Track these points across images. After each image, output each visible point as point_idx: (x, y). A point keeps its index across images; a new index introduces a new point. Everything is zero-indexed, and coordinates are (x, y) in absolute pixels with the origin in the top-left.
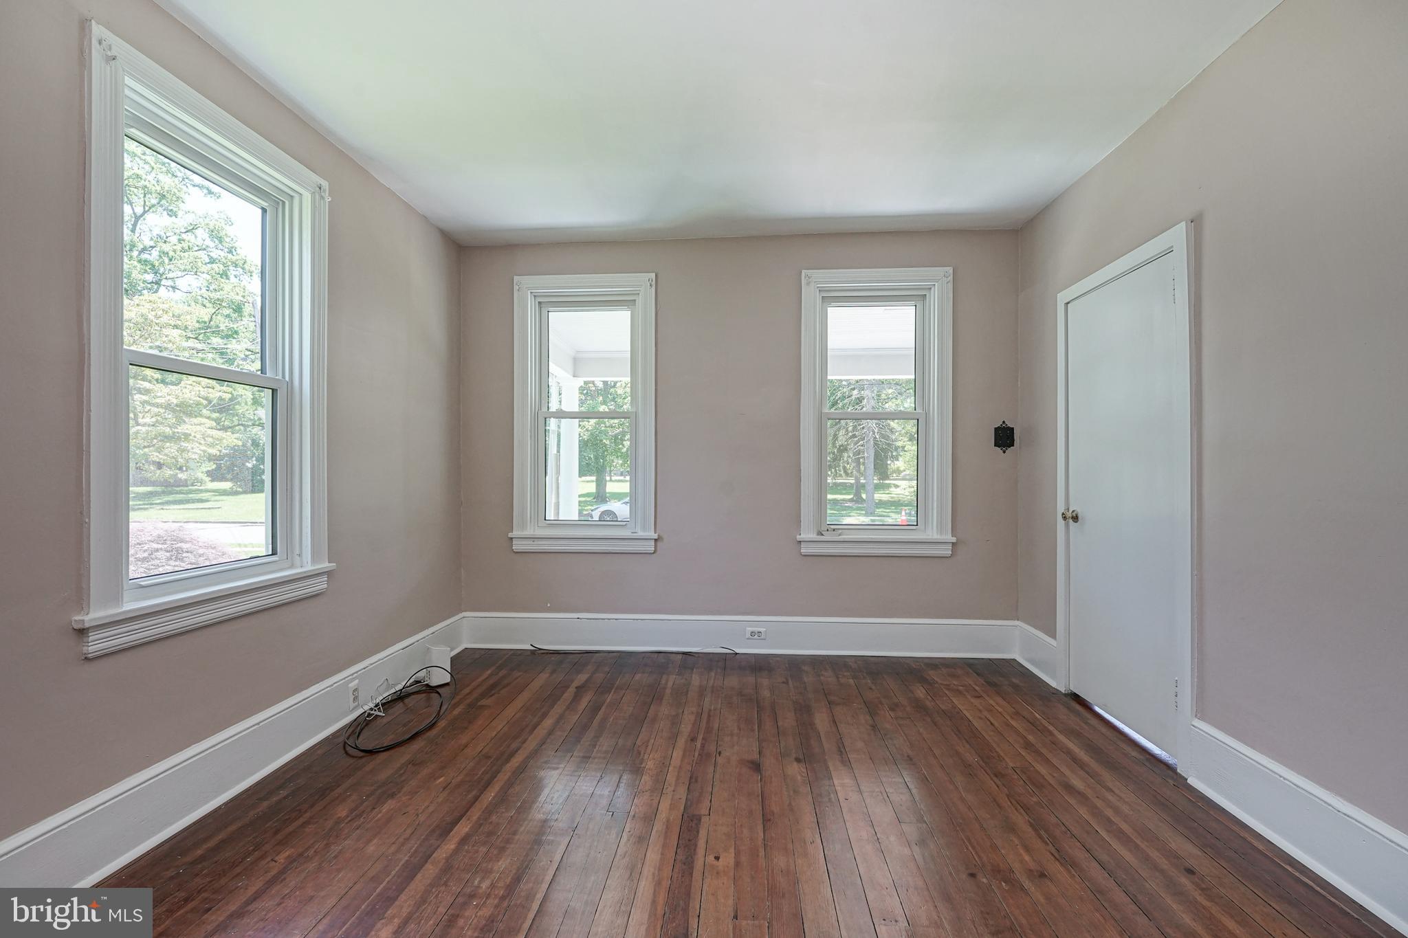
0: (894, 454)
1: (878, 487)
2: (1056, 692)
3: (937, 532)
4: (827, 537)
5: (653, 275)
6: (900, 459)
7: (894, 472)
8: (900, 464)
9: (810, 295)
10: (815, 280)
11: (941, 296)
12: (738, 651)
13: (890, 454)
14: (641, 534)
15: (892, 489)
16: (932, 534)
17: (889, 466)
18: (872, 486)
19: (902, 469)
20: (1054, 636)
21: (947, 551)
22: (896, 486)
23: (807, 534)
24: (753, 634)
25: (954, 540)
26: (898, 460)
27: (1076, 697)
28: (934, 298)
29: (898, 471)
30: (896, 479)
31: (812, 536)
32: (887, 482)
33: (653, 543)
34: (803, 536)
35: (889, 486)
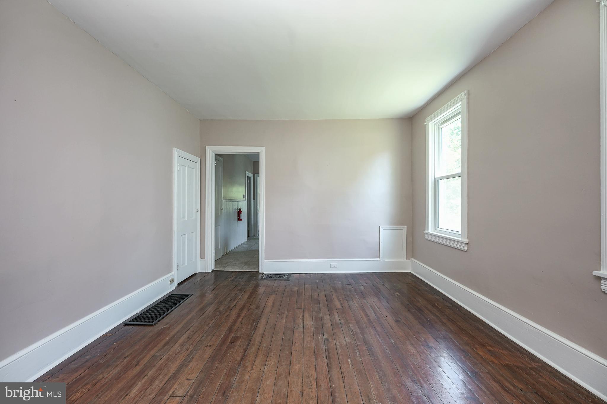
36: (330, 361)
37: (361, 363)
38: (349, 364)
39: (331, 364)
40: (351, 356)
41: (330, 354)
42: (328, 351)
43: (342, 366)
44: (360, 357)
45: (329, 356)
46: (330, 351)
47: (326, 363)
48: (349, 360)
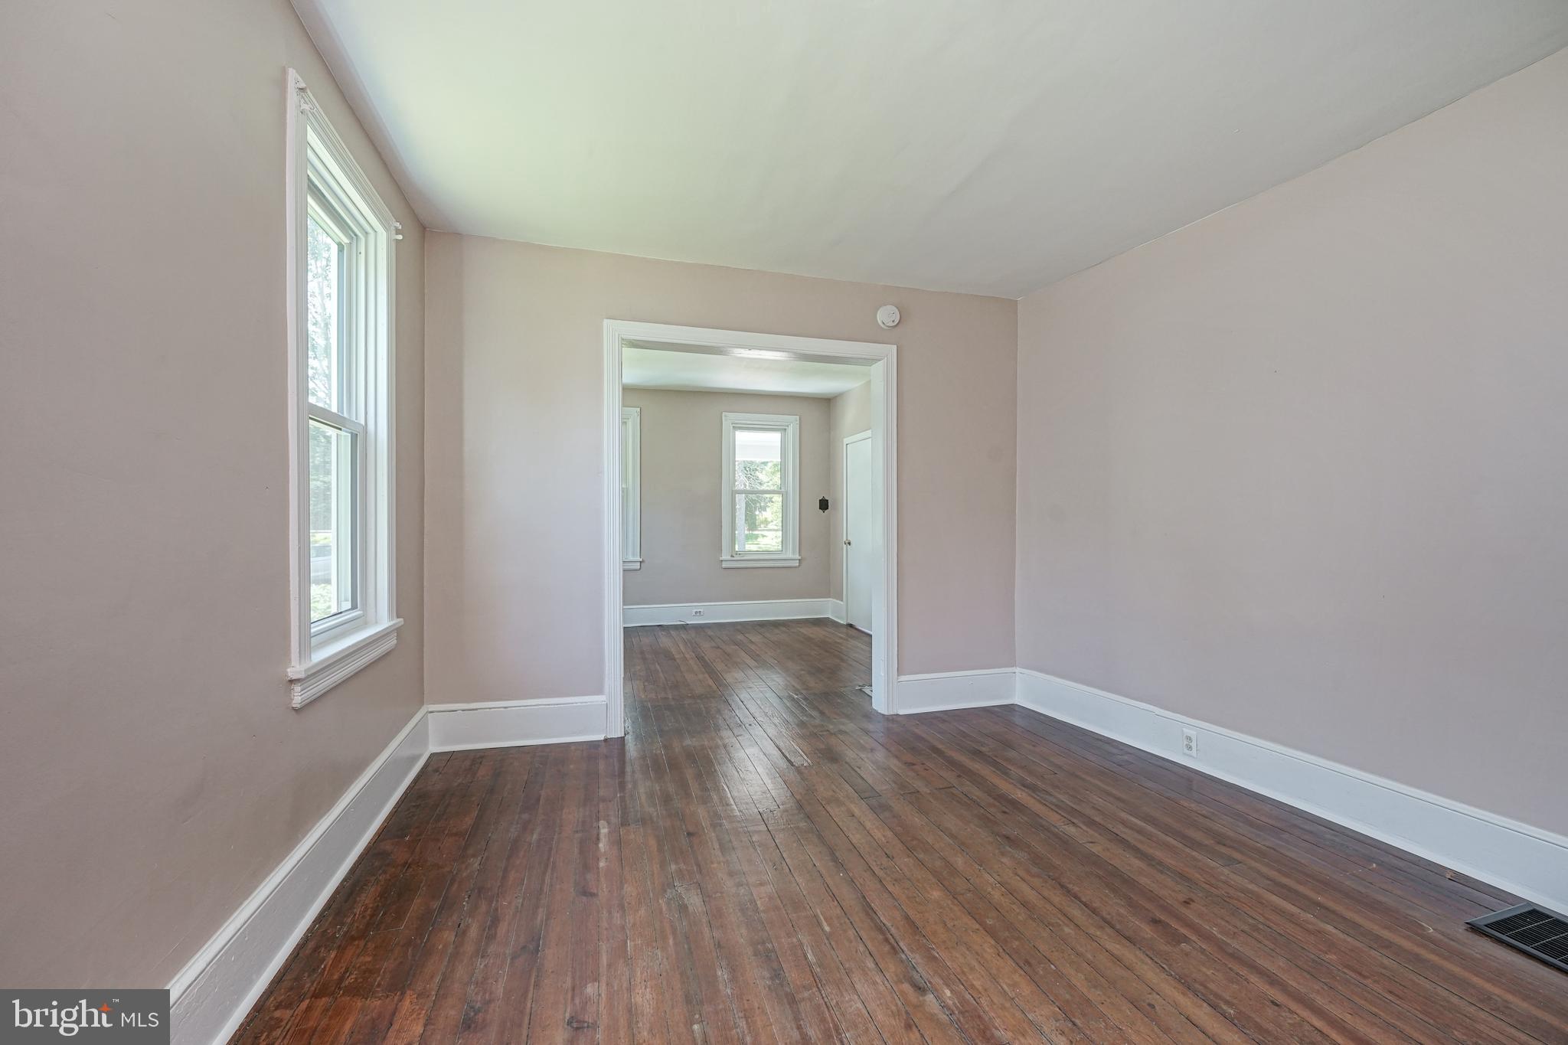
0: (762, 504)
1: (748, 538)
2: (842, 625)
3: (792, 554)
4: (737, 558)
5: (639, 409)
6: (768, 509)
7: (762, 523)
8: (767, 514)
9: (726, 425)
10: (729, 418)
11: (792, 430)
12: (688, 622)
13: (758, 505)
14: (631, 558)
15: (760, 539)
16: (790, 555)
17: (757, 517)
18: (743, 536)
19: (769, 520)
20: (842, 601)
21: (796, 564)
22: (763, 536)
23: (725, 556)
24: (696, 612)
25: (800, 558)
26: (765, 510)
27: (851, 626)
28: (790, 430)
29: (766, 522)
30: (764, 530)
31: (729, 558)
32: (756, 532)
33: (639, 564)
34: (724, 558)
35: (757, 537)
36: (872, 919)
37: (797, 929)
38: (826, 919)
39: (867, 914)
40: (826, 941)
41: (881, 937)
42: (893, 948)
43: (838, 911)
44: (801, 944)
45: (883, 933)
46: (887, 948)
47: (880, 913)
48: (827, 929)
